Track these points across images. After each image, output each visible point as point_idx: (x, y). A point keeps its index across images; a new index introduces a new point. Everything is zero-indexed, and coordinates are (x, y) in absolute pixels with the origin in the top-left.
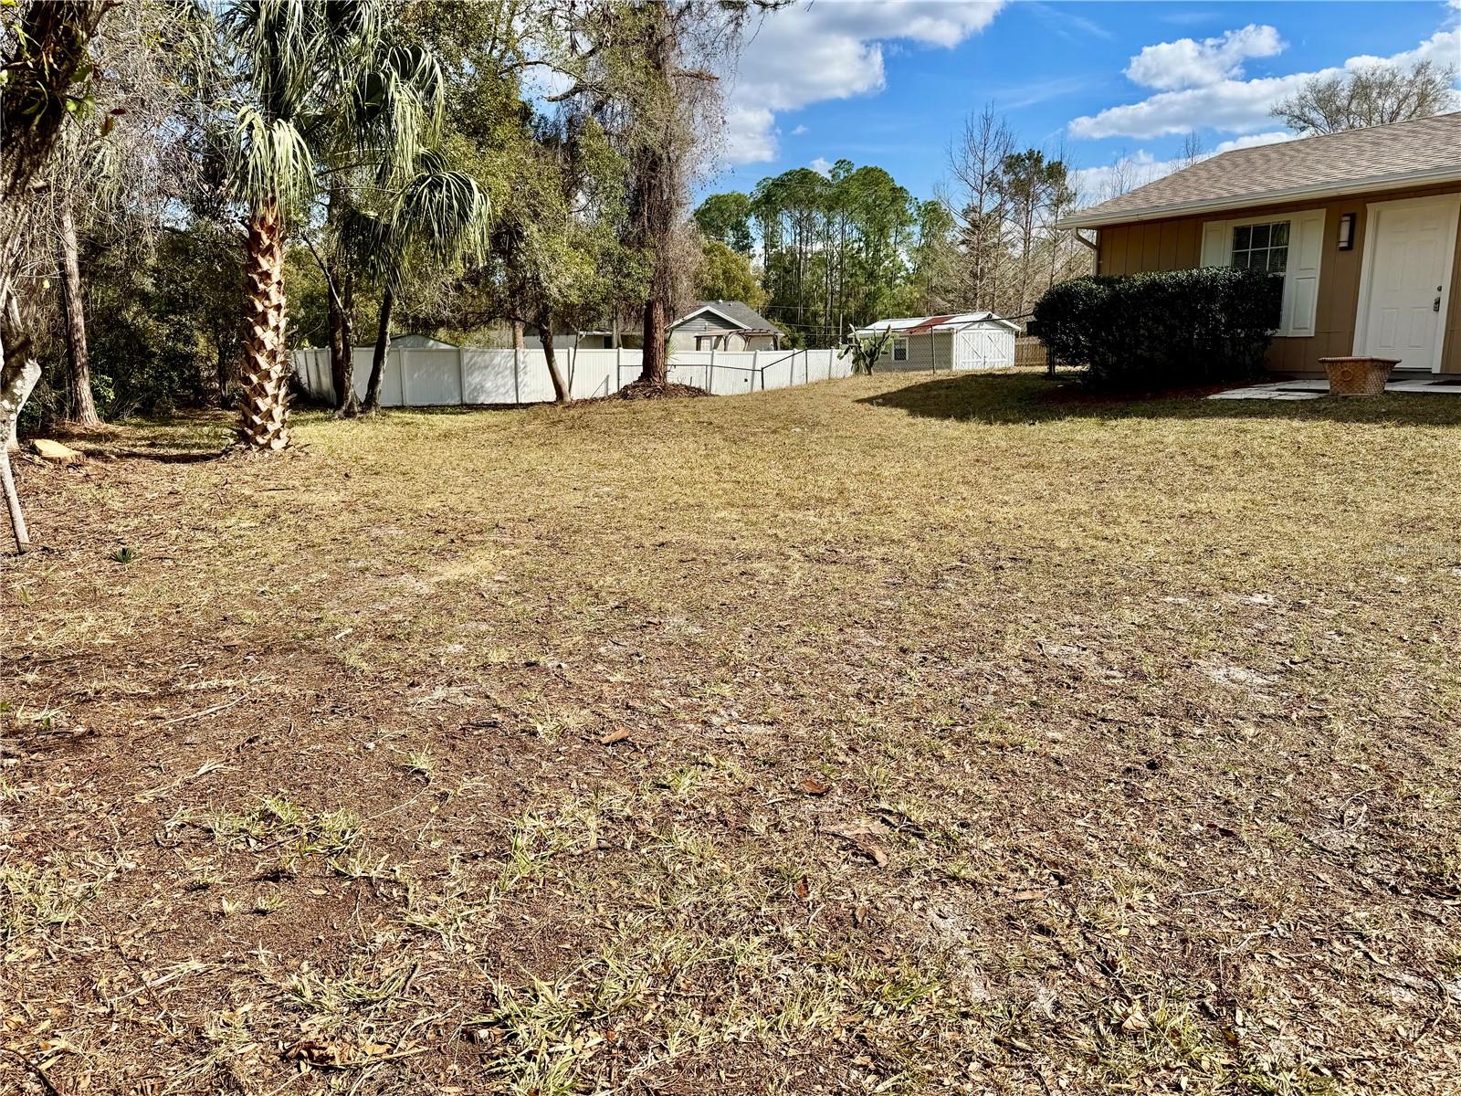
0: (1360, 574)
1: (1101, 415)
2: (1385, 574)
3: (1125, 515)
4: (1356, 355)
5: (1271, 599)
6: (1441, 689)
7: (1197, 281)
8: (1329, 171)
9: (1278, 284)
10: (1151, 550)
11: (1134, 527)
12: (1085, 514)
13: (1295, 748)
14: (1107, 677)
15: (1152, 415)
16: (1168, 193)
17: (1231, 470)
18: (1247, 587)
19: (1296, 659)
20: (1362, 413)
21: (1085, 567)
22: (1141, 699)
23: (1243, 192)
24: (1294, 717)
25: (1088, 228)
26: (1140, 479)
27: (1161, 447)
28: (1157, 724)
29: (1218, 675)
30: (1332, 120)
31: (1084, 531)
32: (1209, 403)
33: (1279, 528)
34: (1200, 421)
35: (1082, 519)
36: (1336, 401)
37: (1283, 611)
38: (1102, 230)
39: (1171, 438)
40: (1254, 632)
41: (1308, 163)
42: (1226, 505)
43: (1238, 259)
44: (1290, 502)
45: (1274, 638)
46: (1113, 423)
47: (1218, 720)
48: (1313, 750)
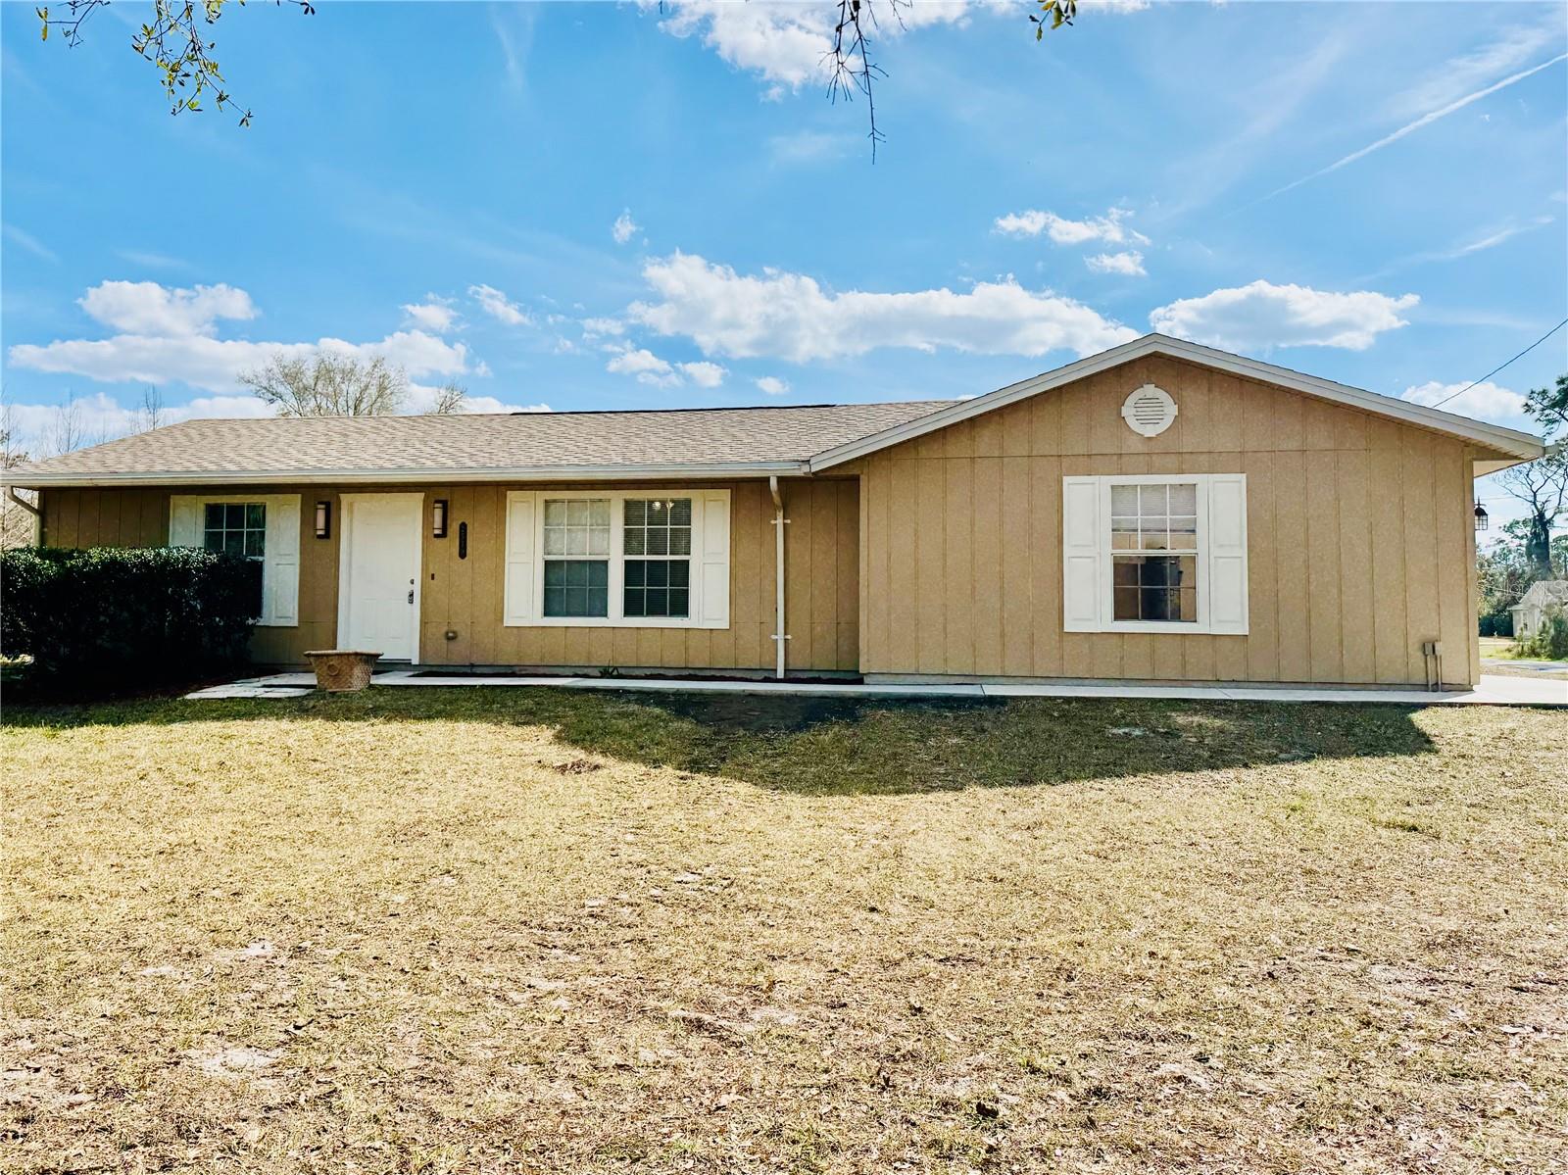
0: (361, 899)
1: (52, 724)
2: (383, 896)
3: (88, 858)
4: (341, 648)
5: (268, 945)
6: (444, 1024)
7: (167, 561)
8: (300, 456)
9: (257, 569)
10: (124, 905)
11: (102, 877)
12: (35, 864)
13: (305, 1142)
14: (71, 1106)
15: (117, 721)
16: (128, 458)
17: (217, 785)
18: (241, 937)
19: (301, 1022)
20: (349, 710)
21: (34, 944)
22: (117, 1127)
23: (213, 467)
24: (302, 1101)
25: (29, 488)
26: (106, 807)
27: (131, 762)
28: (140, 1158)
29: (212, 1067)
30: (300, 394)
31: (33, 889)
32: (186, 703)
33: (273, 854)
34: (177, 727)
35: (30, 873)
36: (324, 698)
37: (282, 961)
38: (46, 493)
39: (143, 751)
40: (252, 995)
41: (280, 445)
42: (212, 831)
43: (212, 541)
44: (283, 818)
45: (275, 999)
46: (68, 733)
47: (217, 1131)
48: (325, 1138)
